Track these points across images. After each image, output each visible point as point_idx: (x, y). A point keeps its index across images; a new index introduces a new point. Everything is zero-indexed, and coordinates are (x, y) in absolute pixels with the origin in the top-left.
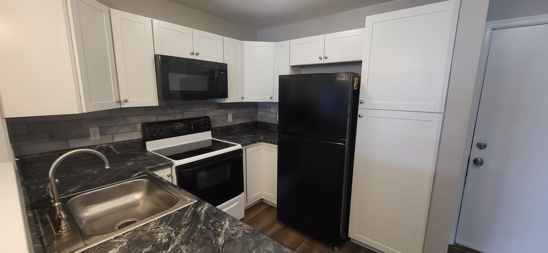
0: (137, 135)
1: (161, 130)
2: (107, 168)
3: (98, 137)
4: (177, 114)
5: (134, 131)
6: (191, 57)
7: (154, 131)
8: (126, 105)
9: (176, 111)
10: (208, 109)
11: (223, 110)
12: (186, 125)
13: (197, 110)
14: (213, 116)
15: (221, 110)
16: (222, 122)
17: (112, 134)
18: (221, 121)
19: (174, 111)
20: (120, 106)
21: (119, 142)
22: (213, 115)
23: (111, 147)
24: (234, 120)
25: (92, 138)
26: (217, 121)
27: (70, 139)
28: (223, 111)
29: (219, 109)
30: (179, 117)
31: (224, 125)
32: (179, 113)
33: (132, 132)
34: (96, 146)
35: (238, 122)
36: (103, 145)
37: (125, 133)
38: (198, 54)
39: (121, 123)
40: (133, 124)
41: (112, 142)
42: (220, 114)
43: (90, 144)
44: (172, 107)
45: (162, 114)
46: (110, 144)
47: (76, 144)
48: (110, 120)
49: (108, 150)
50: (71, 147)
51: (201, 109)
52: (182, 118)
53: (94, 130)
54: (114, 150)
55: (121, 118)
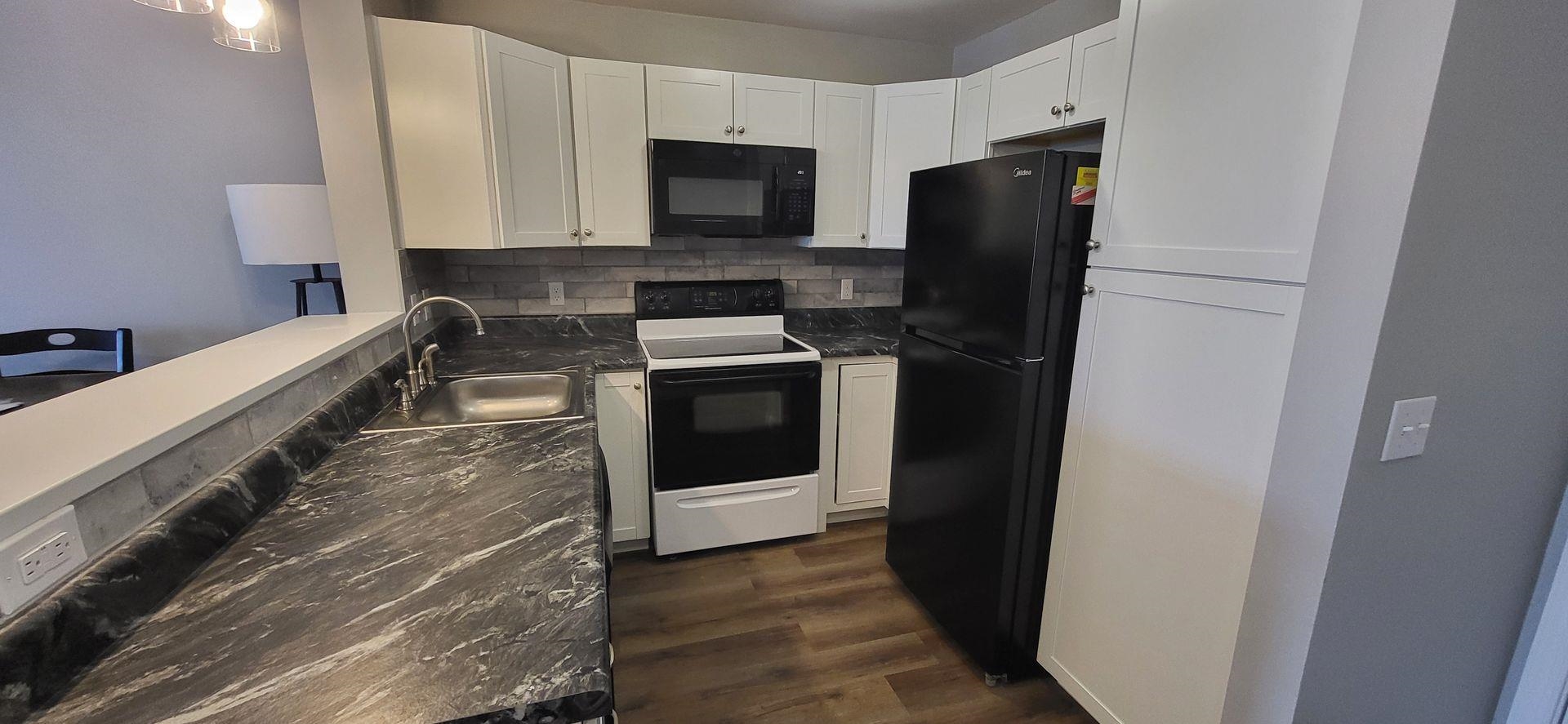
0: (627, 306)
1: (666, 300)
2: (480, 333)
3: (562, 301)
4: (710, 270)
5: (623, 297)
6: (728, 140)
7: (651, 300)
8: (588, 242)
9: (708, 262)
10: (785, 261)
11: (827, 267)
12: (720, 294)
13: (758, 262)
14: (798, 281)
15: (820, 267)
16: (823, 299)
17: (585, 299)
18: (819, 294)
19: (704, 262)
20: (580, 242)
21: (593, 315)
22: (799, 278)
23: (581, 322)
24: (858, 295)
25: (552, 302)
26: (808, 294)
27: (521, 298)
28: (827, 271)
29: (817, 264)
30: (713, 276)
31: (827, 305)
32: (715, 266)
33: (620, 297)
34: (557, 316)
35: (870, 302)
36: (567, 317)
37: (605, 298)
38: (742, 132)
39: (601, 279)
40: (622, 282)
41: (583, 313)
42: (819, 278)
43: (548, 312)
44: (701, 253)
45: (677, 266)
46: (579, 316)
47: (529, 308)
48: (583, 270)
49: (575, 327)
50: (522, 313)
51: (766, 262)
52: (720, 278)
53: (556, 288)
54: (583, 328)
55: (601, 269)
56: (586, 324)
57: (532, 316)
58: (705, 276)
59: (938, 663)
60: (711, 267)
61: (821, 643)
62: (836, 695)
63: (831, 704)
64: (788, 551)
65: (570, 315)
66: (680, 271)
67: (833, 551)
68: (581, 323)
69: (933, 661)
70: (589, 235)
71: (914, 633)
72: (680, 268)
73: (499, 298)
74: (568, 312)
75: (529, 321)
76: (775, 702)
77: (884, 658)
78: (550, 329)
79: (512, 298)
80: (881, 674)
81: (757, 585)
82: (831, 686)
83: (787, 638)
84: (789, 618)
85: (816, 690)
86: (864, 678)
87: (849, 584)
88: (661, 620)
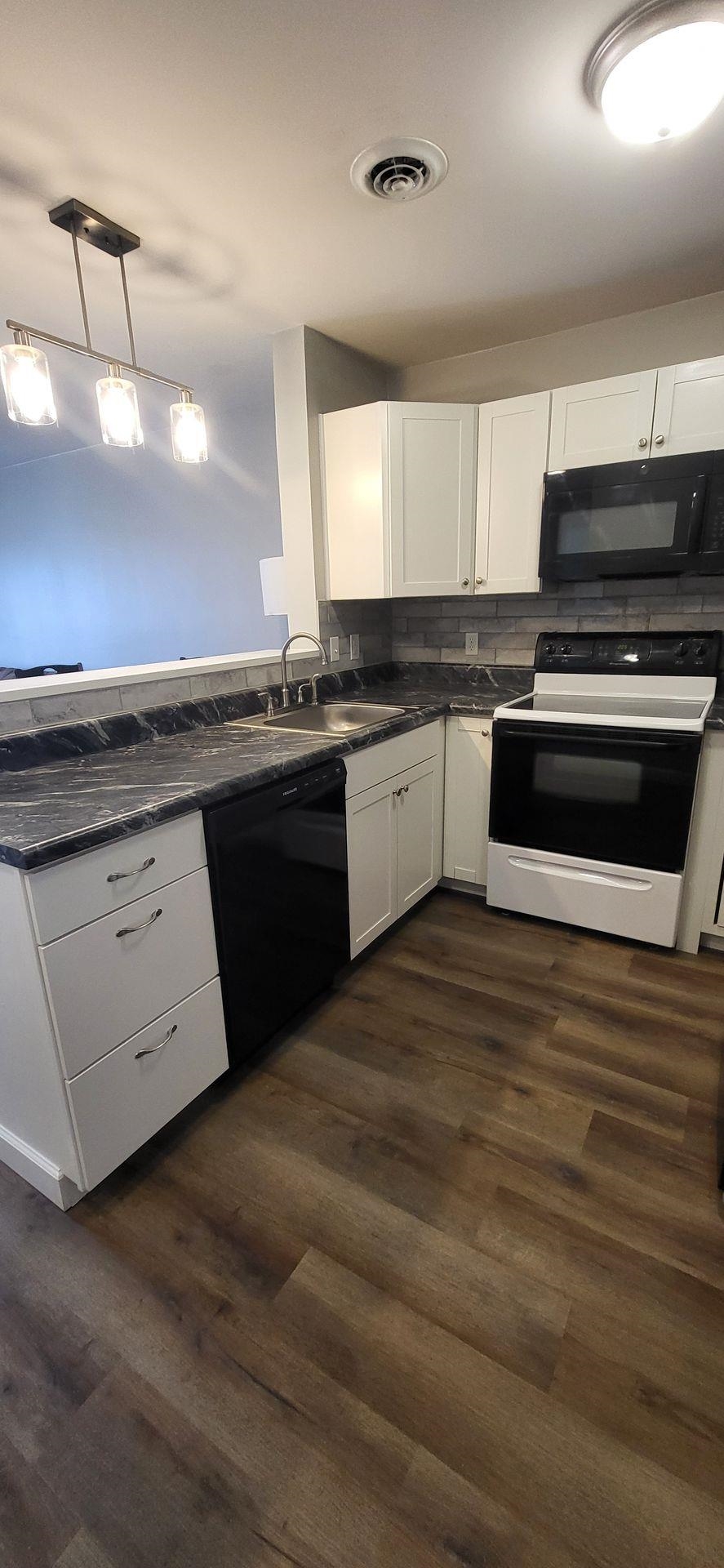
1: (566, 652)
3: (475, 651)
4: (631, 620)
5: (526, 649)
6: (644, 456)
7: (551, 653)
8: (481, 591)
9: (630, 611)
12: (631, 648)
13: (697, 610)
17: (496, 650)
19: (624, 609)
20: (471, 591)
21: (499, 666)
23: (487, 672)
25: (468, 652)
27: (444, 647)
30: (634, 626)
32: (638, 616)
33: (524, 649)
34: (469, 665)
36: (477, 667)
37: (513, 649)
38: (660, 443)
39: (512, 630)
40: (527, 633)
41: (493, 663)
43: (464, 661)
44: (622, 600)
45: (592, 616)
46: (488, 666)
47: (449, 657)
48: (496, 621)
49: (483, 676)
50: (443, 661)
51: (708, 609)
52: (643, 630)
53: (472, 638)
54: (490, 678)
55: (513, 620)
56: (493, 674)
57: (449, 664)
58: (624, 627)
59: (681, 1141)
60: (632, 616)
61: (563, 1045)
62: (523, 1091)
63: (510, 1094)
64: (627, 953)
65: (481, 665)
66: (595, 621)
67: (684, 976)
68: (489, 672)
69: (679, 1136)
70: (480, 583)
71: (686, 1099)
72: (596, 618)
73: (427, 647)
74: (480, 662)
75: (446, 669)
76: (463, 1060)
77: (615, 1095)
78: (462, 676)
79: (437, 646)
80: (591, 1106)
81: (555, 967)
82: (527, 1082)
83: (533, 1023)
84: (555, 1008)
85: (510, 1076)
86: (569, 1098)
87: (664, 1014)
88: (443, 954)
